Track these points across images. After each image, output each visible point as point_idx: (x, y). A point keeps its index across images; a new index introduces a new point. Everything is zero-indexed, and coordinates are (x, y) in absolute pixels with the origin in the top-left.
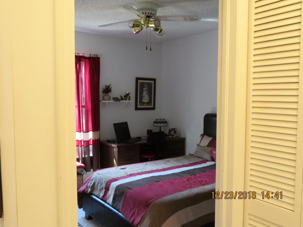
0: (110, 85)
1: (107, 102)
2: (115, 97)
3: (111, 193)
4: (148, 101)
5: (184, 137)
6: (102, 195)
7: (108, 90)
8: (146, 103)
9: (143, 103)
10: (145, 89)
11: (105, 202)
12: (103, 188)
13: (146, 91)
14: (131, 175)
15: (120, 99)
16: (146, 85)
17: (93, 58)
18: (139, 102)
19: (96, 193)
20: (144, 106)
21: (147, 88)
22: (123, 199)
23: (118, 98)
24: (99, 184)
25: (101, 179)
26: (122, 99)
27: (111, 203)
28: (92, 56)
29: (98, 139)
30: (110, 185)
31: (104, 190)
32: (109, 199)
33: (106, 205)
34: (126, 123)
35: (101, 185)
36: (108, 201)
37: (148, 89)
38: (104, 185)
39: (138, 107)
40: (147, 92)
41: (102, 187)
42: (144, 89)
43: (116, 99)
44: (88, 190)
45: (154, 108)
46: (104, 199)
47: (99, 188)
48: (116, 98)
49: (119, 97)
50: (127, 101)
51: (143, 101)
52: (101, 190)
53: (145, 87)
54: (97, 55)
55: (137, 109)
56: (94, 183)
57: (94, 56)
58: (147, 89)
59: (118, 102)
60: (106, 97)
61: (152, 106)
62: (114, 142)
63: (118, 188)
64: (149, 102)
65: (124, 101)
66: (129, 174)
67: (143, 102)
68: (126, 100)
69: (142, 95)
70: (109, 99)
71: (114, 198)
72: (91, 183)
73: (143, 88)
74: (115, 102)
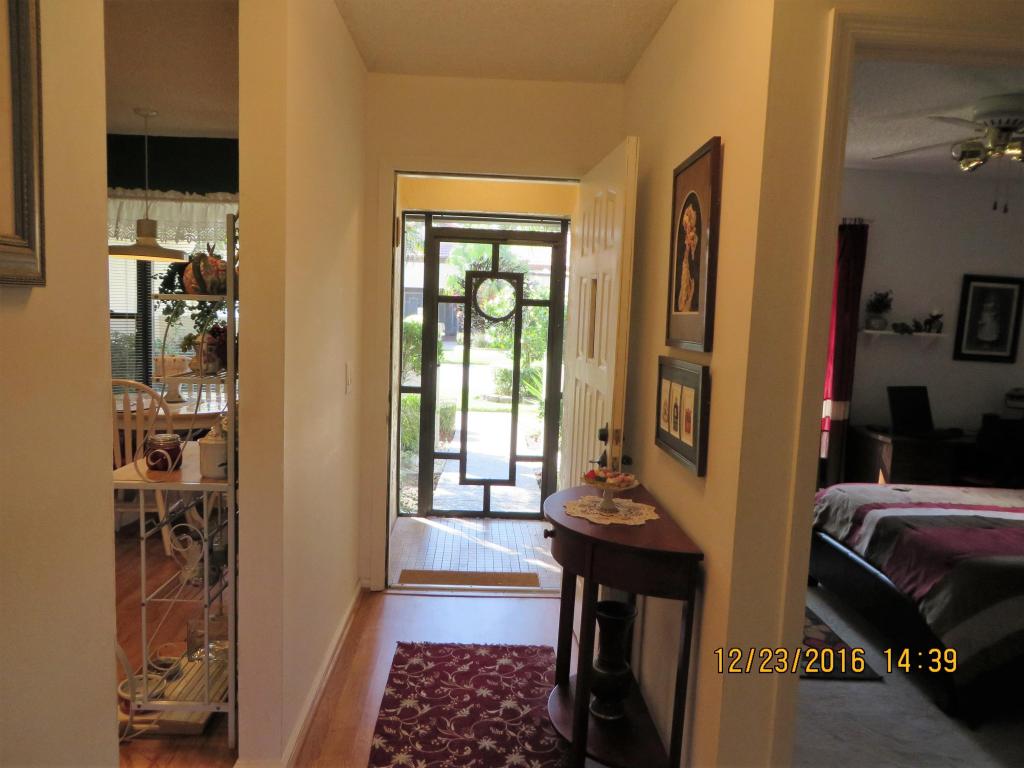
0: (887, 294)
1: (876, 334)
2: (898, 322)
3: (866, 532)
4: (994, 338)
6: (843, 533)
7: (881, 304)
8: (987, 342)
10: (990, 305)
11: (851, 549)
12: (847, 519)
13: (991, 311)
14: (920, 505)
15: (913, 328)
16: (992, 296)
17: (851, 226)
18: (969, 339)
19: (831, 529)
20: (981, 349)
21: (996, 303)
22: (892, 547)
23: (908, 327)
24: (839, 512)
25: (844, 501)
26: (918, 327)
27: (863, 553)
28: (848, 222)
29: (844, 421)
30: (864, 514)
31: (850, 525)
32: (860, 545)
33: (851, 554)
34: (923, 389)
35: (844, 512)
36: (857, 548)
37: (999, 306)
38: (850, 515)
39: (964, 351)
40: (992, 314)
41: (845, 517)
43: (901, 328)
45: (1011, 359)
46: (847, 542)
47: (839, 518)
48: (903, 325)
49: (910, 323)
50: (933, 335)
51: (978, 337)
52: (843, 523)
53: (989, 302)
54: (861, 220)
55: (958, 355)
56: (828, 509)
57: (852, 223)
58: (995, 307)
59: (906, 335)
60: (874, 322)
62: (884, 432)
63: (883, 523)
64: (996, 340)
65: (923, 334)
66: (915, 501)
67: (979, 340)
68: (929, 331)
69: (979, 323)
70: (882, 328)
71: (872, 543)
72: (821, 508)
74: (898, 334)
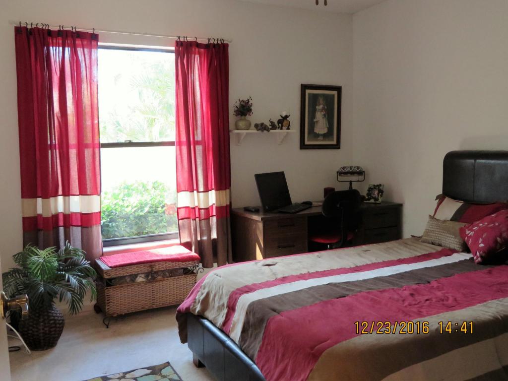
0: (248, 101)
1: (243, 133)
2: (259, 122)
3: (239, 318)
4: (325, 131)
5: (400, 202)
6: (221, 320)
7: (245, 109)
8: (321, 135)
9: (317, 136)
10: (321, 106)
11: (228, 336)
12: (223, 305)
13: (322, 111)
14: (284, 280)
15: (270, 127)
16: (321, 100)
17: (214, 45)
18: (309, 133)
19: (210, 314)
20: (317, 140)
21: (324, 106)
23: (266, 126)
24: (217, 298)
25: (220, 287)
26: (274, 127)
27: (237, 341)
28: (212, 42)
29: (227, 206)
30: (236, 300)
31: (225, 311)
32: (235, 332)
33: (229, 343)
34: (282, 174)
35: (220, 298)
36: (232, 336)
37: (326, 107)
38: (225, 300)
39: (307, 143)
40: (323, 113)
41: (221, 303)
42: (317, 107)
43: (261, 127)
44: (195, 309)
45: (337, 146)
46: (224, 329)
47: (217, 305)
48: (262, 124)
49: (268, 124)
51: (315, 131)
52: (220, 308)
53: (320, 105)
54: (222, 40)
55: (303, 146)
56: (208, 294)
57: (216, 42)
58: (323, 108)
59: (265, 132)
60: (241, 124)
61: (333, 140)
62: (256, 211)
63: (252, 309)
64: (327, 133)
65: (278, 131)
66: (280, 276)
67: (316, 133)
68: (281, 129)
69: (315, 120)
70: (248, 127)
71: (244, 331)
72: (202, 294)
73: (316, 105)
74: (260, 132)
